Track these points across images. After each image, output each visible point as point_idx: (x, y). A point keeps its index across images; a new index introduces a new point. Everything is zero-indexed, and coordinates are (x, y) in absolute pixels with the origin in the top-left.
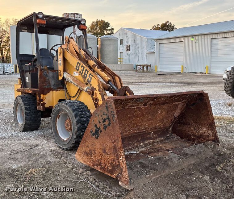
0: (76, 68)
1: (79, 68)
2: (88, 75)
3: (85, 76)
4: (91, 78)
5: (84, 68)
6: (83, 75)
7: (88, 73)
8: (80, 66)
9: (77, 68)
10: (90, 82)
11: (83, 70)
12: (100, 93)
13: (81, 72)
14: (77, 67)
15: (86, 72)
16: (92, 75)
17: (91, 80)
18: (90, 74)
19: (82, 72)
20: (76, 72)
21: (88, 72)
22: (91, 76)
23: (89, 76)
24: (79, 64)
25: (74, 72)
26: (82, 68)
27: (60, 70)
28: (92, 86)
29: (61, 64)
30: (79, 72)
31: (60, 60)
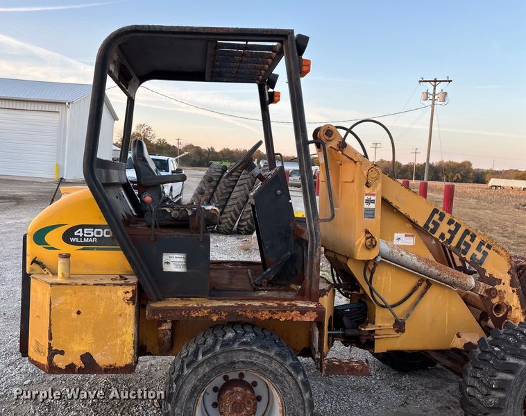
0: (426, 226)
1: (437, 225)
2: (474, 245)
3: (463, 247)
4: (485, 254)
5: (458, 226)
6: (454, 243)
7: (472, 240)
8: (441, 219)
9: (431, 226)
10: (481, 264)
11: (453, 233)
12: (513, 291)
13: (448, 236)
14: (428, 221)
15: (468, 238)
16: (489, 247)
17: (483, 259)
18: (482, 243)
19: (452, 238)
20: (403, 235)
21: (474, 236)
22: (484, 248)
23: (479, 248)
24: (436, 217)
25: (396, 235)
26: (453, 227)
27: (367, 232)
28: (487, 275)
29: (373, 214)
30: (437, 235)
31: (369, 201)
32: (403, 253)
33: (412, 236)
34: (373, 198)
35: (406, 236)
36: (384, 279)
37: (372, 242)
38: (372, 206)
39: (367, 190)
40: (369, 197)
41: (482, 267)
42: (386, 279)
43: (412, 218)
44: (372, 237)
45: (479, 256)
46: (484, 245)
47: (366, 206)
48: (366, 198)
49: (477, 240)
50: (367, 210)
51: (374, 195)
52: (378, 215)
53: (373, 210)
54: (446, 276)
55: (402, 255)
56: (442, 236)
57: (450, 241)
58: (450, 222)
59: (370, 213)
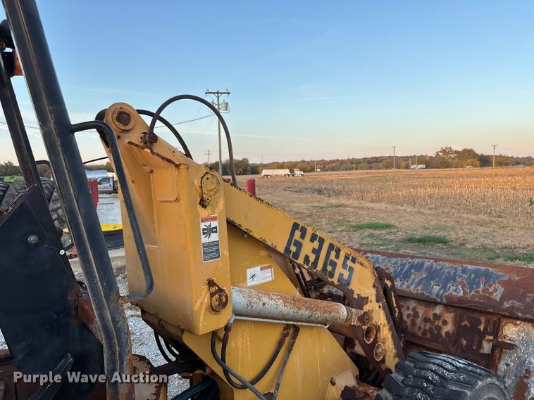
0: (287, 250)
1: (299, 245)
2: (340, 262)
3: (329, 268)
4: (351, 269)
5: (322, 241)
6: (320, 267)
7: (337, 257)
8: (303, 237)
9: (293, 249)
10: (348, 284)
11: (317, 252)
12: (380, 307)
13: (312, 258)
14: (289, 243)
15: (333, 254)
16: (354, 260)
17: (350, 277)
18: (347, 258)
19: (317, 259)
20: (258, 268)
21: (338, 251)
22: (349, 263)
23: (344, 266)
24: (298, 234)
25: (250, 272)
26: (316, 244)
27: (211, 283)
28: (355, 296)
29: (218, 251)
30: (300, 260)
31: (208, 231)
32: (265, 299)
33: (270, 267)
34: (214, 224)
35: (261, 269)
36: (240, 344)
37: (220, 300)
38: (214, 237)
39: (204, 213)
40: (207, 224)
41: (350, 287)
42: (242, 344)
43: (269, 243)
44: (220, 290)
45: (346, 274)
46: (349, 259)
47: (204, 240)
48: (203, 226)
49: (342, 254)
50: (207, 246)
51: (214, 219)
52: (224, 251)
53: (216, 244)
54: (318, 315)
55: (264, 304)
56: (307, 259)
57: (315, 264)
58: (313, 238)
59: (212, 251)
